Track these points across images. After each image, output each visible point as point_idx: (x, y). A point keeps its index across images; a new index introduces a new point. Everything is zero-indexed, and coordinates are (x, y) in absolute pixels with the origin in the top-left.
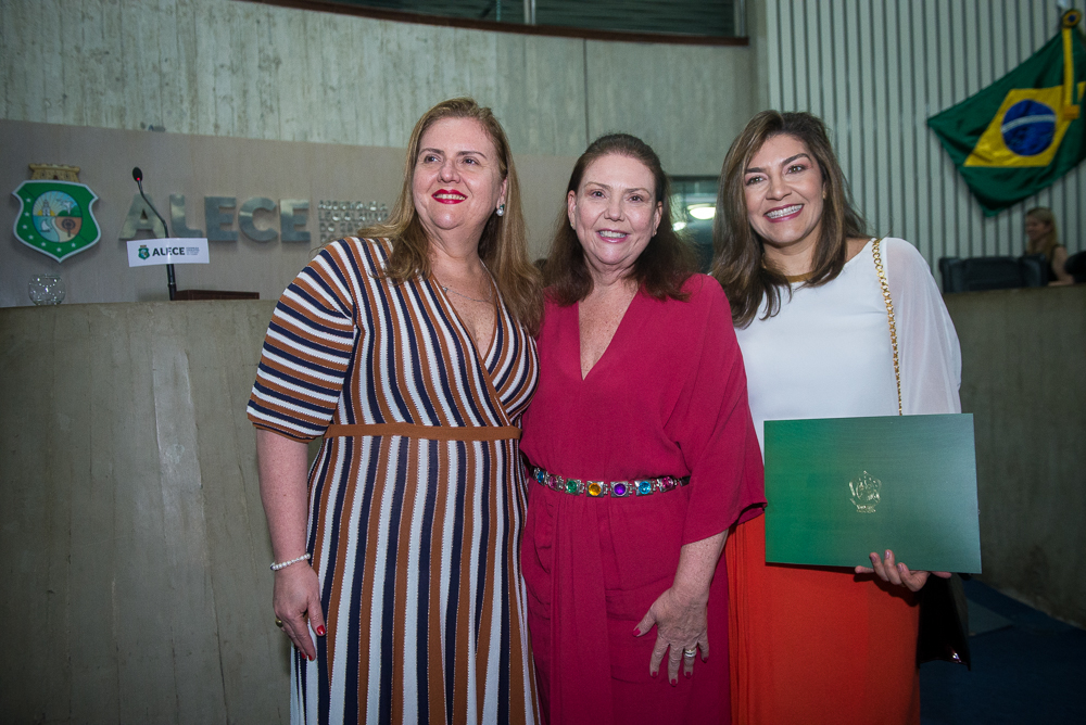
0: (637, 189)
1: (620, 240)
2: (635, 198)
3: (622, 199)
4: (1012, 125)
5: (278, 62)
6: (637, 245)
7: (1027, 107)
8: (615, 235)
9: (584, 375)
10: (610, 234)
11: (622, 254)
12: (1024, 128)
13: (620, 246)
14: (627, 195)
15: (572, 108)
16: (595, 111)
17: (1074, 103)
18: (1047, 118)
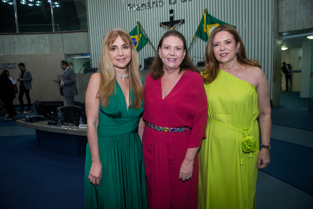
0: (178, 46)
1: (174, 61)
2: (178, 49)
3: (174, 50)
5: (15, 43)
6: (179, 62)
8: (173, 60)
9: (163, 98)
10: (171, 60)
11: (175, 65)
13: (174, 63)
14: (176, 48)
15: (60, 44)
16: (64, 44)
17: (139, 38)
18: (135, 41)
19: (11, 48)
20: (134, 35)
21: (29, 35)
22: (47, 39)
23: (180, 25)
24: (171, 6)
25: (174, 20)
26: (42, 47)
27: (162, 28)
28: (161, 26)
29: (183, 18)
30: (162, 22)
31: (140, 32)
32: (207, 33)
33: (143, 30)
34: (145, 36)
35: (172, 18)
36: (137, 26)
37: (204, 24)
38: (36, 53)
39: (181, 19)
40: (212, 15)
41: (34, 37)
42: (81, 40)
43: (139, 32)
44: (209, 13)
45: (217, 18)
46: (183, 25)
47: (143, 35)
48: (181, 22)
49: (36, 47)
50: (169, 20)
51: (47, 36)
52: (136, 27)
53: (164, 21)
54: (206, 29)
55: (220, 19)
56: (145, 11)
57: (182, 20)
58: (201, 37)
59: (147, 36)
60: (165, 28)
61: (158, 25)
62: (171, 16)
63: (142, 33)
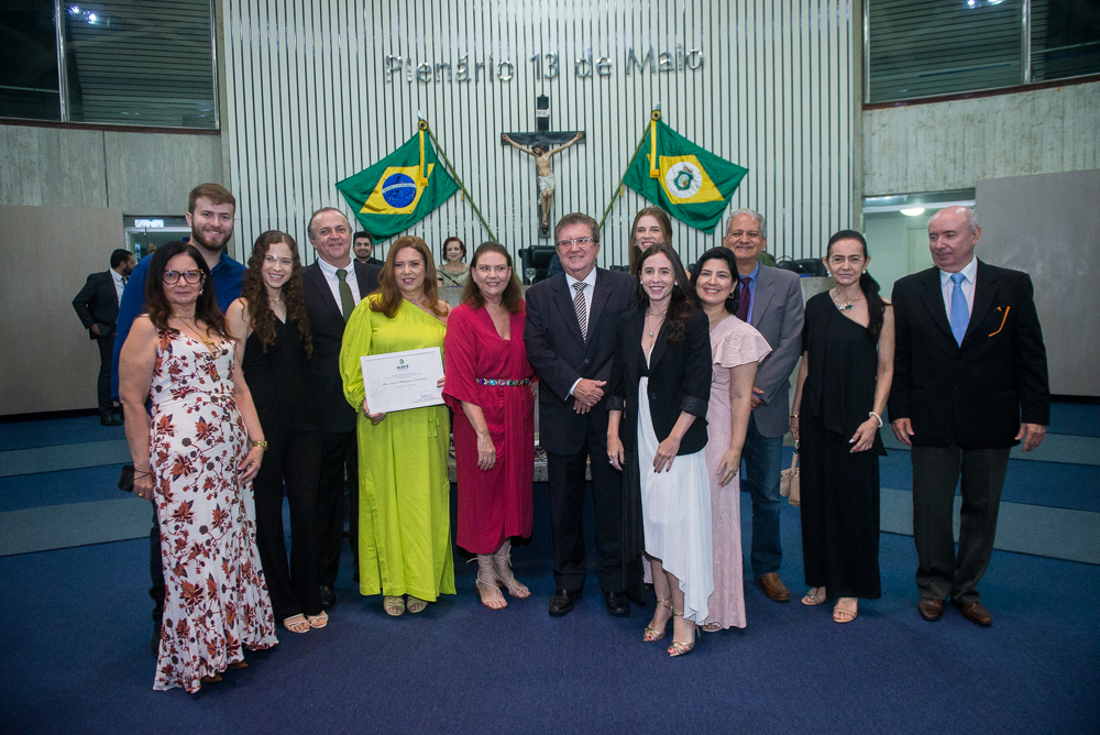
4: (388, 188)
7: (398, 178)
12: (397, 190)
15: (96, 174)
16: (111, 176)
17: (425, 176)
18: (411, 185)
20: (404, 165)
22: (36, 146)
23: (570, 147)
24: (539, 85)
25: (550, 130)
27: (507, 149)
28: (504, 142)
29: (581, 129)
30: (507, 130)
31: (432, 156)
32: (661, 181)
33: (438, 148)
34: (445, 172)
35: (543, 123)
36: (417, 135)
37: (650, 152)
39: (573, 129)
40: (673, 127)
42: (188, 165)
43: (427, 156)
44: (665, 121)
45: (691, 139)
47: (441, 166)
48: (575, 139)
50: (532, 129)
51: (32, 137)
52: (416, 138)
53: (515, 130)
54: (658, 167)
55: (699, 143)
56: (447, 87)
57: (577, 132)
58: (640, 191)
59: (453, 170)
60: (521, 150)
61: (494, 139)
62: (542, 116)
63: (437, 162)
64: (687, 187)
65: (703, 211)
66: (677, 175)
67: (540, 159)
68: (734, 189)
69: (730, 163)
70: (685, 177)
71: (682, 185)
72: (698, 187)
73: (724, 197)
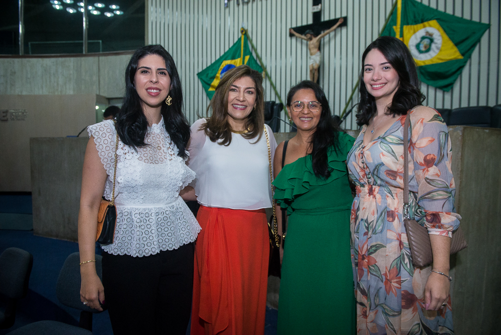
5: (15, 73)
7: (228, 67)
16: (101, 79)
19: (7, 82)
20: (233, 58)
21: (40, 59)
22: (72, 67)
23: (335, 30)
25: (322, 20)
26: (61, 81)
27: (294, 40)
28: (291, 35)
29: (344, 15)
30: (294, 26)
31: (247, 52)
33: (253, 47)
34: (256, 61)
35: (317, 16)
36: (241, 38)
37: (395, 24)
38: (50, 94)
39: (338, 16)
41: (48, 62)
43: (245, 51)
46: (344, 30)
47: (253, 58)
48: (338, 24)
49: (50, 81)
50: (310, 22)
51: (71, 62)
52: (240, 40)
53: (299, 25)
54: (402, 34)
55: (441, 8)
57: (341, 18)
59: (260, 60)
60: (302, 39)
61: (285, 33)
62: (316, 10)
63: (251, 54)
64: (428, 49)
65: (442, 70)
66: (419, 40)
67: (310, 43)
68: (474, 46)
69: (470, 22)
70: (426, 41)
71: (423, 49)
72: (438, 48)
73: (463, 55)
